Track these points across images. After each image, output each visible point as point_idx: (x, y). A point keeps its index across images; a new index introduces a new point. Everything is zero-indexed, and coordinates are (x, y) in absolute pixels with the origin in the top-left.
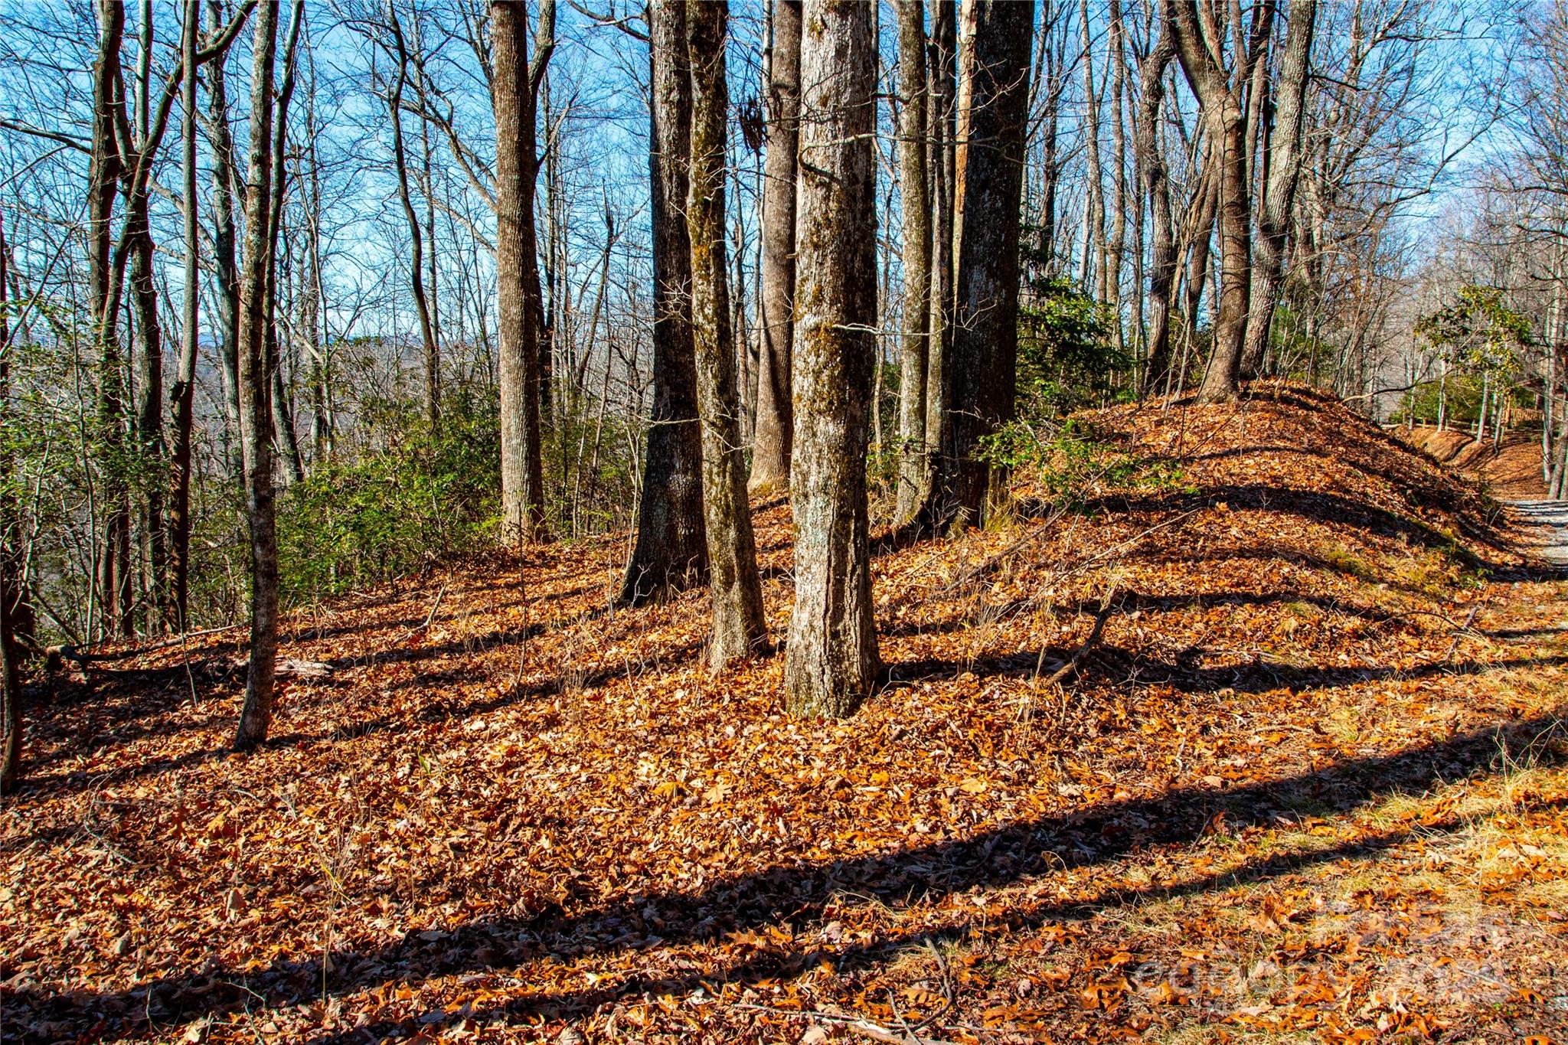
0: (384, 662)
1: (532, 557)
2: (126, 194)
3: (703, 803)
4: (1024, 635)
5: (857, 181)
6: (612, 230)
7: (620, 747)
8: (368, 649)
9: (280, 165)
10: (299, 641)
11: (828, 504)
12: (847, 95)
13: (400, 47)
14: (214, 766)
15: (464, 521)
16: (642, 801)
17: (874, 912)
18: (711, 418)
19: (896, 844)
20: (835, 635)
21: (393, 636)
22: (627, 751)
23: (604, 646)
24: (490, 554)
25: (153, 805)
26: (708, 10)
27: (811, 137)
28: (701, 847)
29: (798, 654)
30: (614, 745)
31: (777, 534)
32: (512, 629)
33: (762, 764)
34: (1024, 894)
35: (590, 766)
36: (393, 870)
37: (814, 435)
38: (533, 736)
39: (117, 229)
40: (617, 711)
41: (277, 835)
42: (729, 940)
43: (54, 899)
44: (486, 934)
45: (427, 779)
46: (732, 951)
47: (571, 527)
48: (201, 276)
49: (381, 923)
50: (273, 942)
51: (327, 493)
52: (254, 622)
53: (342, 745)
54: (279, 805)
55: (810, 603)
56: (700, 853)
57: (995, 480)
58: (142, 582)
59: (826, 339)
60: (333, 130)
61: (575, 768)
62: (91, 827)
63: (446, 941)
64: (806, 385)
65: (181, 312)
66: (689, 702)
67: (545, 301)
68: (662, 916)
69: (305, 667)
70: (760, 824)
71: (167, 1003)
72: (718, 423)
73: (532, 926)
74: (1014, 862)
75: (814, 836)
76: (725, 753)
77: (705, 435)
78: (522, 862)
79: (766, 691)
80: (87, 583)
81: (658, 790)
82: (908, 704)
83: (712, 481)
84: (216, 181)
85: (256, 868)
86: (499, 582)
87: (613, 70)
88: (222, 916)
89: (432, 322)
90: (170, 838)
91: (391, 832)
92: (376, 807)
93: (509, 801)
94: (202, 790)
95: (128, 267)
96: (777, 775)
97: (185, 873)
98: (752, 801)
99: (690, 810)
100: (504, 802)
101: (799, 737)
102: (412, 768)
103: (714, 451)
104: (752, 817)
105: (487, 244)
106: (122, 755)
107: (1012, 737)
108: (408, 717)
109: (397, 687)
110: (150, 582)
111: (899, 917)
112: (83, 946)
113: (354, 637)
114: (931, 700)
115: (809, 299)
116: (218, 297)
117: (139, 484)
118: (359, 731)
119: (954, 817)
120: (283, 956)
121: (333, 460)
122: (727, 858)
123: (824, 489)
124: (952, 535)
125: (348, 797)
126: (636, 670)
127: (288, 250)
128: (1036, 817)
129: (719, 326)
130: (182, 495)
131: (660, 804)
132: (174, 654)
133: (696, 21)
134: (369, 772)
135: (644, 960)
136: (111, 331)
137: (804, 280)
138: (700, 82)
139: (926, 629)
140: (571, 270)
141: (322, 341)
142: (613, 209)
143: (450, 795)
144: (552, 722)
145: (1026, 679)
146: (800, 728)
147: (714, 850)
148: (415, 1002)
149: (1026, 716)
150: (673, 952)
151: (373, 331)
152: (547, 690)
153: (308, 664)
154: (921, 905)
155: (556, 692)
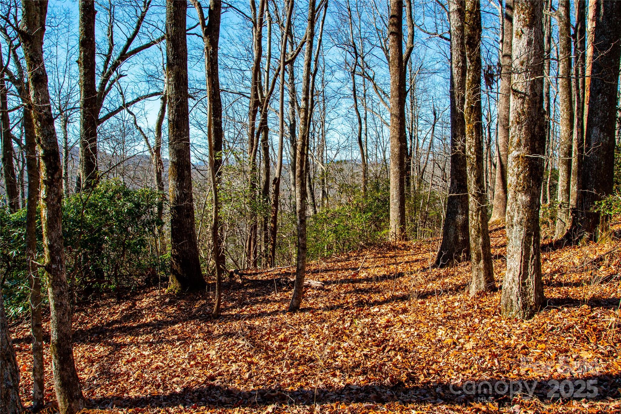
0: (342, 283)
1: (400, 246)
2: (261, 112)
3: (464, 349)
4: (614, 290)
5: (537, 95)
6: (435, 117)
7: (431, 323)
8: (337, 278)
9: (312, 99)
10: (313, 273)
11: (522, 229)
12: (532, 60)
13: (356, 52)
14: (281, 316)
15: (375, 231)
16: (438, 345)
17: (535, 403)
18: (473, 193)
19: (548, 376)
20: (524, 284)
21: (346, 273)
22: (433, 325)
23: (427, 282)
24: (384, 244)
25: (261, 328)
26: (473, 31)
27: (516, 78)
28: (461, 366)
29: (507, 291)
30: (428, 322)
31: (501, 241)
32: (391, 274)
33: (489, 335)
34: (608, 406)
35: (419, 330)
36: (342, 361)
37: (516, 200)
38: (397, 316)
39: (257, 124)
40: (430, 309)
41: (302, 343)
42: (471, 406)
43: (228, 356)
44: (374, 389)
45: (356, 328)
46: (472, 410)
47: (416, 235)
48: (284, 139)
49: (336, 380)
50: (298, 381)
51: (325, 219)
52: (297, 265)
53: (326, 313)
54: (303, 333)
55: (513, 270)
56: (461, 369)
57: (603, 221)
58: (260, 248)
59: (522, 161)
60: (331, 84)
61: (412, 330)
62: (241, 333)
63: (359, 390)
64: (513, 180)
65: (277, 152)
66: (460, 307)
67: (409, 146)
68: (444, 392)
69: (315, 283)
70: (487, 360)
71: (262, 398)
72: (476, 195)
73: (392, 389)
74: (604, 391)
75: (511, 368)
76: (474, 330)
77: (470, 200)
78: (390, 364)
79: (493, 305)
80: (242, 248)
81: (445, 342)
82: (556, 316)
83: (473, 218)
84: (290, 105)
85: (294, 354)
86: (387, 255)
87: (437, 54)
88: (282, 370)
89: (365, 154)
90: (266, 340)
91: (342, 347)
92: (337, 337)
93: (387, 340)
94: (277, 324)
95: (260, 137)
96: (495, 341)
97: (270, 353)
98: (484, 350)
99: (458, 351)
100: (384, 340)
101: (506, 326)
102: (351, 324)
103: (474, 206)
104: (484, 357)
105: (387, 124)
106: (251, 309)
107: (606, 335)
108: (350, 305)
109: (347, 293)
110: (263, 248)
111: (547, 407)
112: (237, 373)
113: (332, 273)
114: (567, 315)
115: (515, 144)
116: (289, 147)
117: (261, 214)
118: (332, 308)
119: (575, 367)
120: (302, 387)
121: (328, 207)
122: (472, 373)
123: (520, 223)
124: (580, 245)
125: (327, 332)
126: (439, 293)
127: (314, 129)
128: (616, 372)
129: (477, 156)
130: (275, 218)
131: (446, 347)
132: (270, 275)
133: (469, 35)
134: (335, 324)
135: (435, 408)
136: (254, 160)
137: (513, 137)
138: (470, 59)
139: (567, 284)
140: (419, 133)
141: (325, 162)
142: (437, 109)
143: (364, 335)
144: (405, 311)
145: (614, 310)
146: (507, 322)
147: (467, 368)
148: (347, 411)
149: (613, 326)
150: (447, 407)
151: (344, 158)
152: (403, 298)
153: (315, 282)
154: (558, 404)
155: (407, 299)
